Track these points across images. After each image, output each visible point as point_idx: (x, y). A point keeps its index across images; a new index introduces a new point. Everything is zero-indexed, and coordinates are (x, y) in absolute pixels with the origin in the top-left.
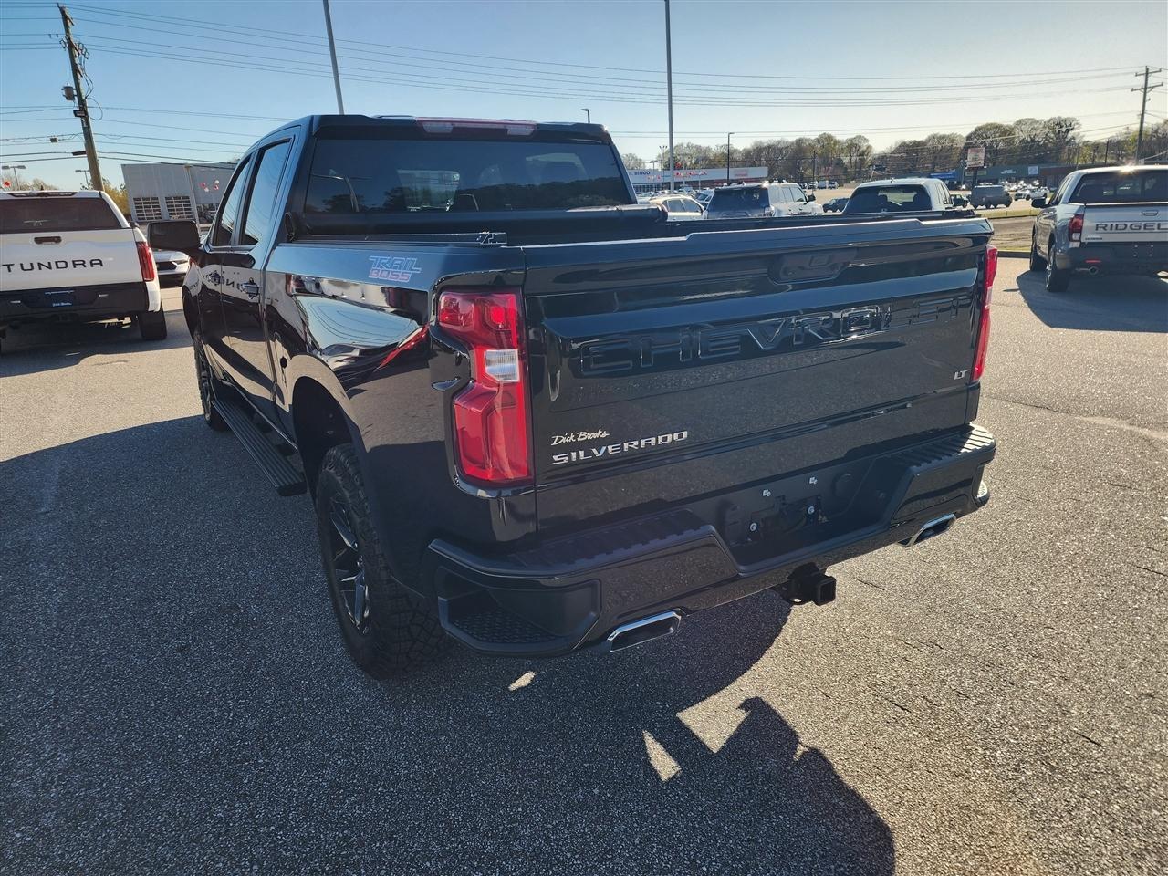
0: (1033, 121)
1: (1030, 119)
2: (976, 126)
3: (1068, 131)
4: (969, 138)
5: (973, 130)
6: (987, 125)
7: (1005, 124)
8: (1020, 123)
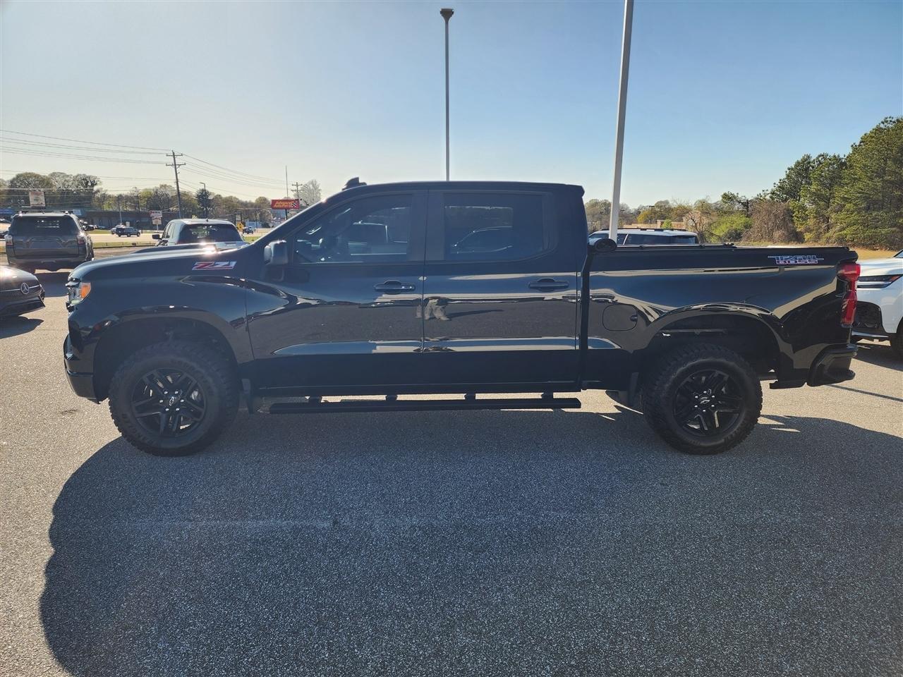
0: (64, 175)
1: (62, 173)
2: (18, 173)
3: (93, 185)
4: (12, 182)
5: (14, 176)
6: (26, 174)
7: (42, 174)
8: (53, 175)
